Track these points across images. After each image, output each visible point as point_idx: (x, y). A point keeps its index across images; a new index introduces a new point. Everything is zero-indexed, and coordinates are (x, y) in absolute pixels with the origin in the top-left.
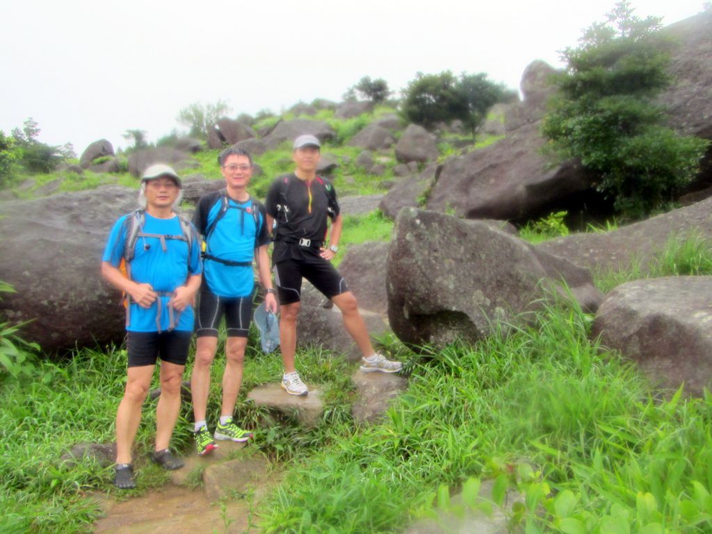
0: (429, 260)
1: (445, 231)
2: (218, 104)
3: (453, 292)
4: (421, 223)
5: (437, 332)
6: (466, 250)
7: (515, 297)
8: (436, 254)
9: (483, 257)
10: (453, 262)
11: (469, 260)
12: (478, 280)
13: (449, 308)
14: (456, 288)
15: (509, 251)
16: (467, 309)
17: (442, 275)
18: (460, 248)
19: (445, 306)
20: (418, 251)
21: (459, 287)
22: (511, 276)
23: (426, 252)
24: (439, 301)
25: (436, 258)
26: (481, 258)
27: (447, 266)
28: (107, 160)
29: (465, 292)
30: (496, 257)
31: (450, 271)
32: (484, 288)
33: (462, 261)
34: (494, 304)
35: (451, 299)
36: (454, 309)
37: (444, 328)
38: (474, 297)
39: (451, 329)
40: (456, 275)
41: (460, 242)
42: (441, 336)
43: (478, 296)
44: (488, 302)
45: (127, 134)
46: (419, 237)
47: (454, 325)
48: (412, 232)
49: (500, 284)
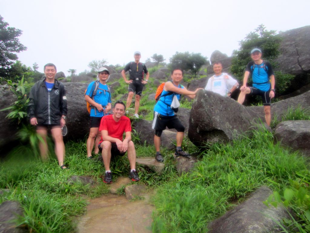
0: (210, 110)
1: (215, 99)
2: (103, 61)
3: (219, 122)
4: (207, 95)
5: (210, 138)
6: (223, 106)
7: (241, 126)
9: (229, 110)
10: (219, 111)
11: (224, 110)
12: (227, 118)
13: (217, 128)
14: (220, 121)
15: (238, 108)
16: (224, 129)
17: (215, 116)
18: (221, 105)
19: (216, 127)
20: (206, 106)
21: (221, 120)
22: (239, 117)
23: (209, 107)
24: (214, 126)
25: (212, 109)
27: (216, 112)
28: (62, 79)
29: (223, 123)
30: (234, 110)
31: (218, 114)
32: (229, 122)
33: (222, 111)
34: (233, 128)
35: (218, 125)
36: (219, 129)
37: (213, 137)
38: (226, 125)
39: (216, 137)
40: (220, 116)
41: (221, 103)
42: (212, 140)
44: (231, 127)
45: (69, 70)
46: (206, 100)
47: (217, 135)
48: (203, 99)
49: (235, 121)
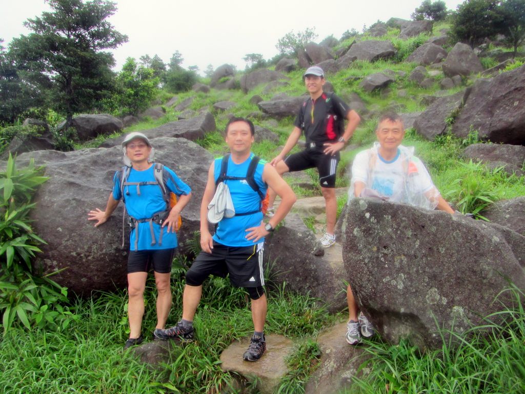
0: (378, 258)
1: (398, 224)
2: (307, 32)
3: (401, 293)
4: (371, 217)
5: (390, 324)
6: (422, 244)
7: (478, 295)
8: (386, 251)
9: (443, 251)
10: (405, 259)
11: (425, 255)
12: (434, 277)
13: (397, 310)
14: (405, 287)
15: (474, 243)
16: (418, 310)
17: (390, 275)
18: (415, 242)
19: (392, 308)
20: (365, 247)
21: (411, 286)
22: (474, 272)
23: (375, 249)
24: (386, 302)
25: (385, 255)
26: (439, 252)
27: (397, 264)
28: (228, 80)
29: (417, 291)
30: (458, 251)
31: (401, 269)
32: (440, 287)
33: (416, 257)
34: (451, 303)
35: (400, 300)
36: (402, 310)
37: (396, 321)
38: (427, 296)
39: (403, 324)
40: (409, 274)
41: (416, 235)
42: (394, 329)
43: (434, 295)
44: (445, 301)
45: (246, 57)
46: (367, 232)
47: (406, 321)
48: (360, 227)
49: (459, 282)
